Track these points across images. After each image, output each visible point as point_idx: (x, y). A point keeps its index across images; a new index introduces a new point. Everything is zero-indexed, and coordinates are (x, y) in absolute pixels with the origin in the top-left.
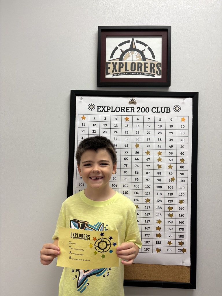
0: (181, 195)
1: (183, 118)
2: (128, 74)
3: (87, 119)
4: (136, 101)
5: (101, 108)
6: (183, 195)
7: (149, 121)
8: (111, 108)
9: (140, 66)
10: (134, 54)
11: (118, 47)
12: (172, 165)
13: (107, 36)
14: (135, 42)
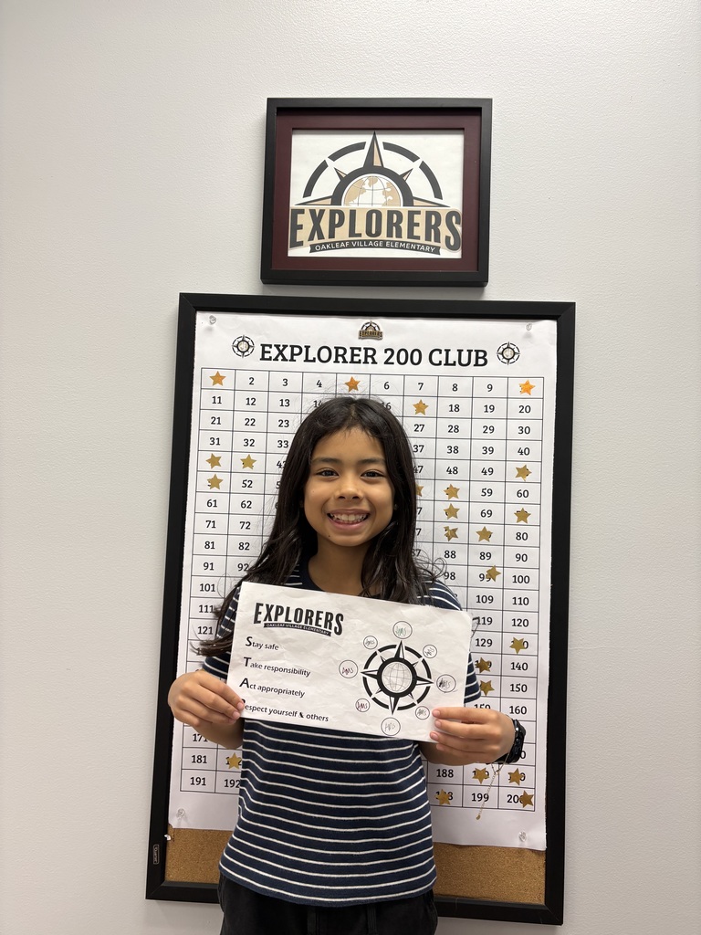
0: (517, 623)
1: (527, 383)
2: (356, 247)
3: (227, 383)
4: (382, 330)
5: (274, 348)
6: (525, 623)
7: (421, 393)
8: (304, 350)
9: (395, 221)
10: (378, 185)
11: (329, 162)
12: (489, 528)
13: (294, 129)
14: (381, 147)
